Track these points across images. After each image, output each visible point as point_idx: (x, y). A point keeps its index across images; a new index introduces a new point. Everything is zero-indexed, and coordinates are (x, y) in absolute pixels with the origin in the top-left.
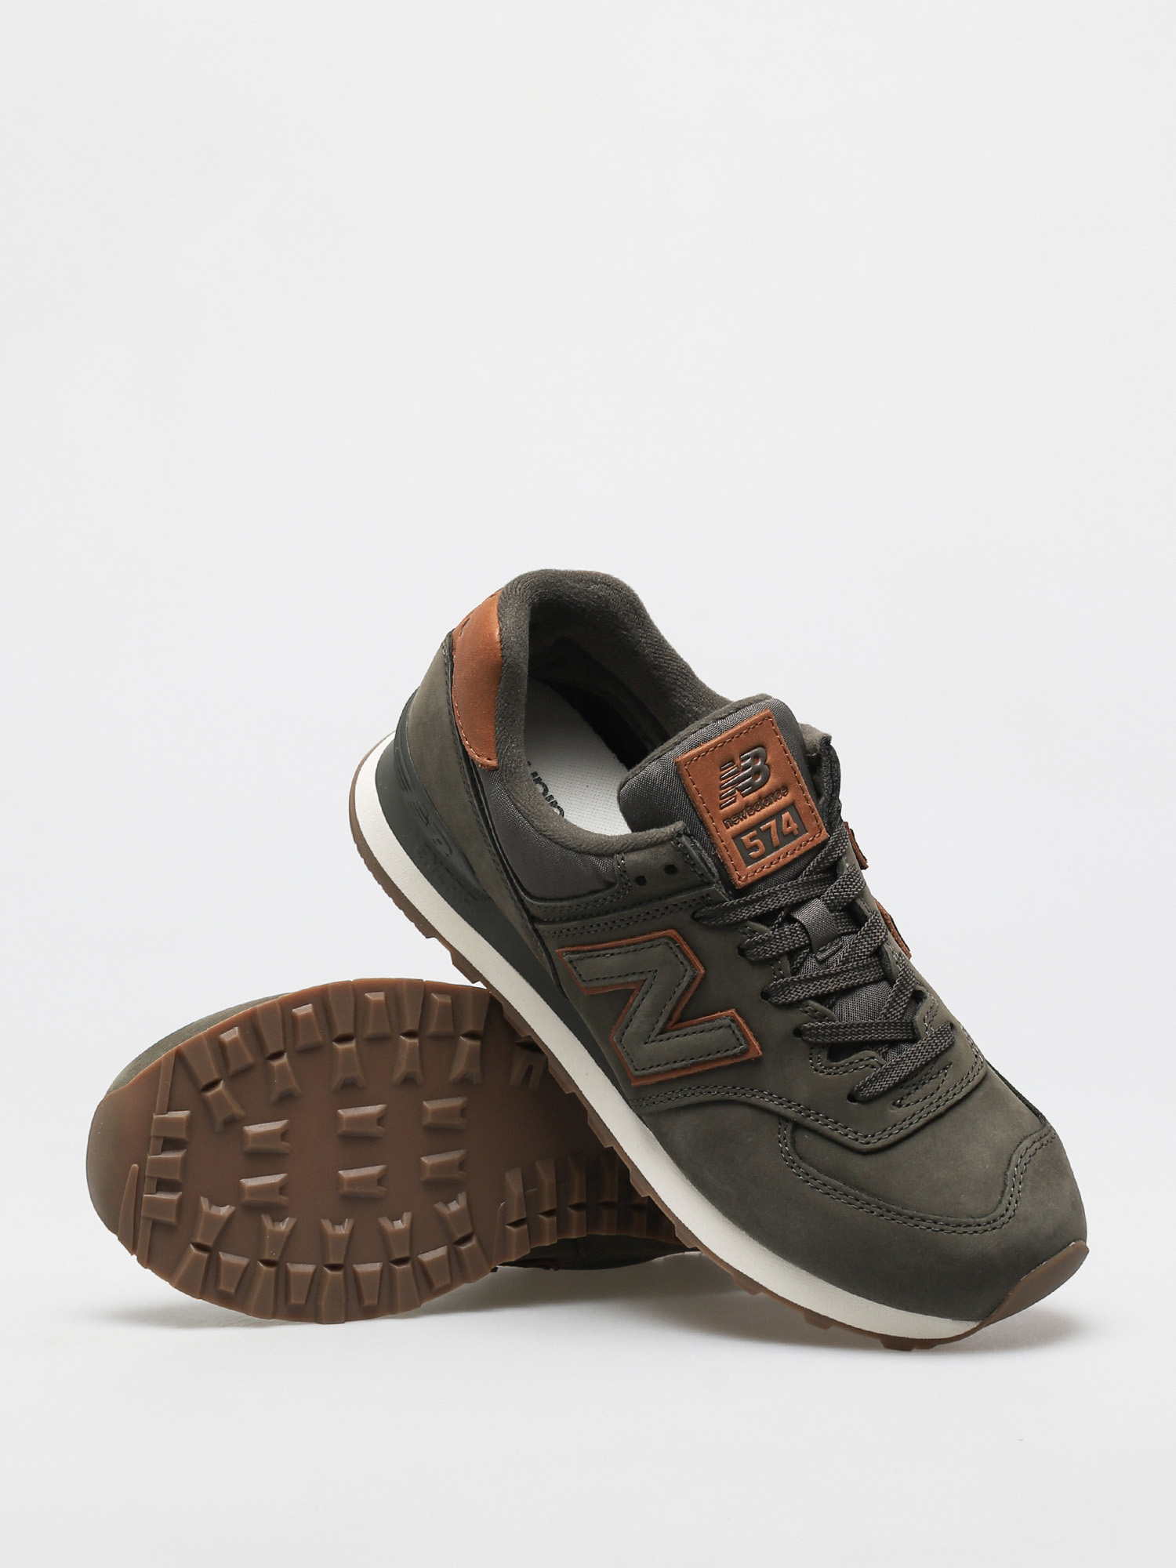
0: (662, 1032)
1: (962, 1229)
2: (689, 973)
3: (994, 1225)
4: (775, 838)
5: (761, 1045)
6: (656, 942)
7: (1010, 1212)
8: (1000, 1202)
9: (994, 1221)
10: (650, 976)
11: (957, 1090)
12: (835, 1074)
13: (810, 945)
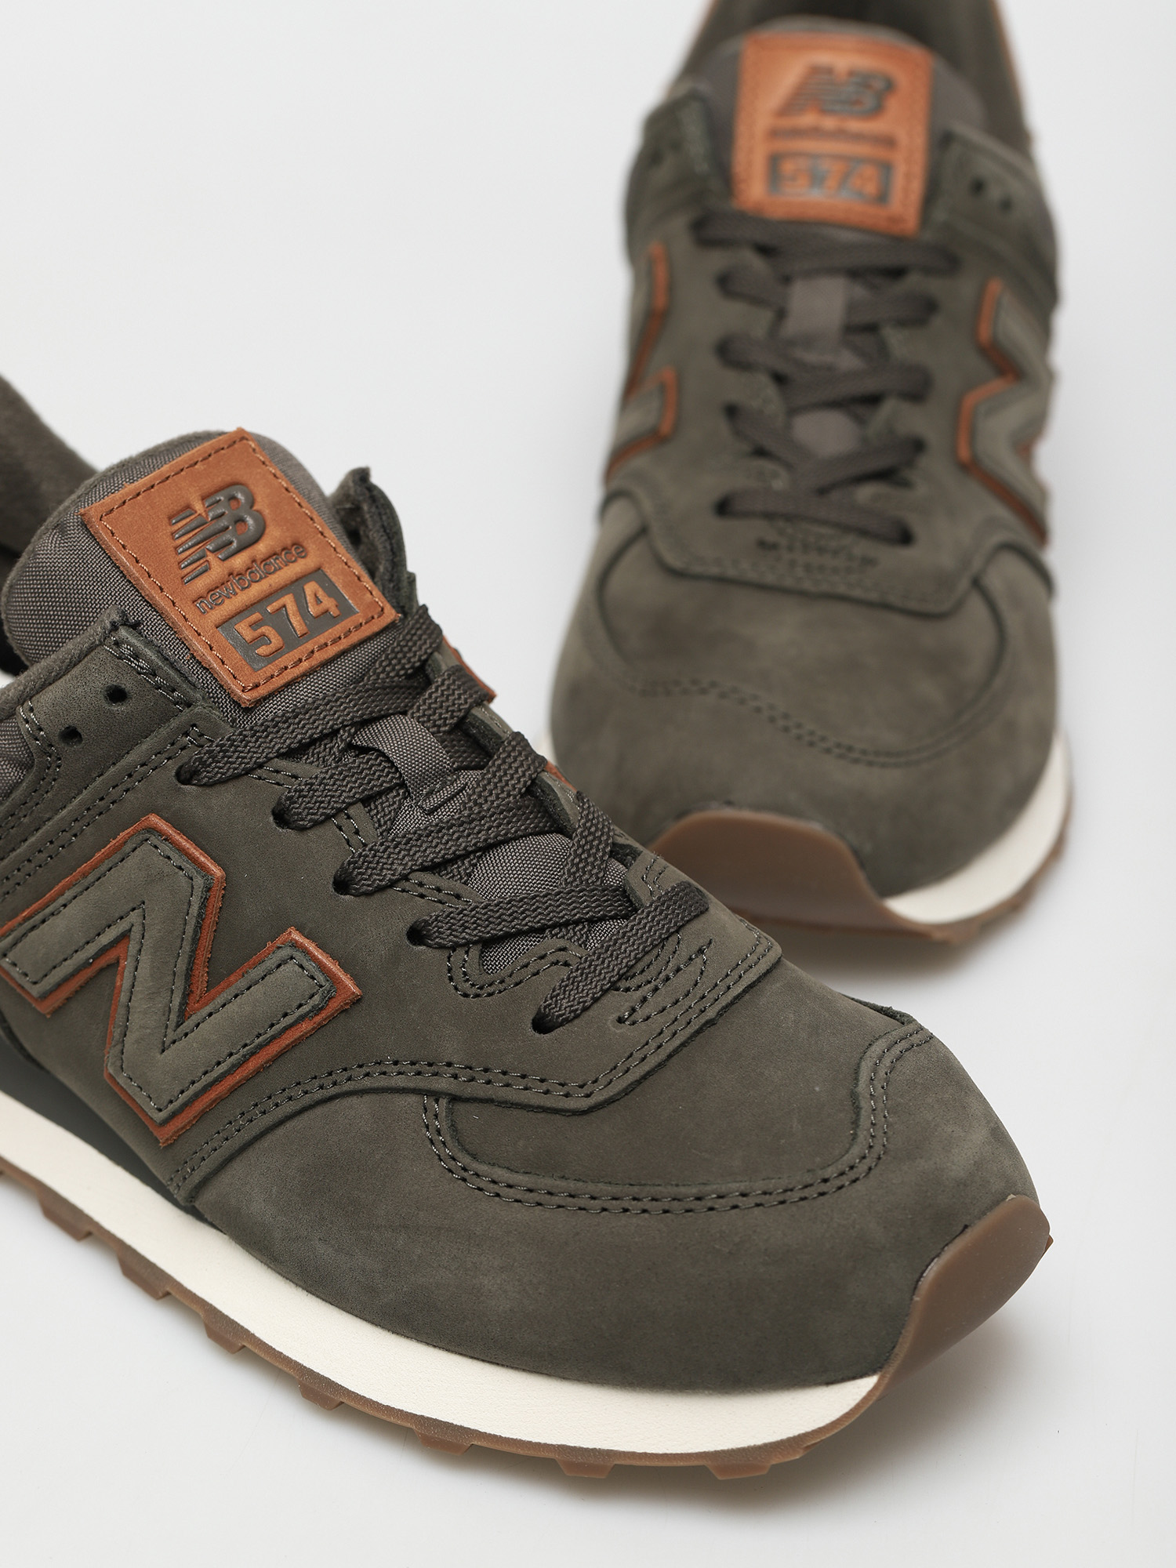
0: (183, 1016)
1: (796, 1196)
2: (199, 882)
3: (852, 1175)
4: (296, 622)
5: (355, 978)
6: (128, 848)
7: (878, 1149)
8: (855, 1136)
9: (852, 1168)
10: (134, 917)
11: (730, 981)
12: (500, 992)
13: (402, 785)
